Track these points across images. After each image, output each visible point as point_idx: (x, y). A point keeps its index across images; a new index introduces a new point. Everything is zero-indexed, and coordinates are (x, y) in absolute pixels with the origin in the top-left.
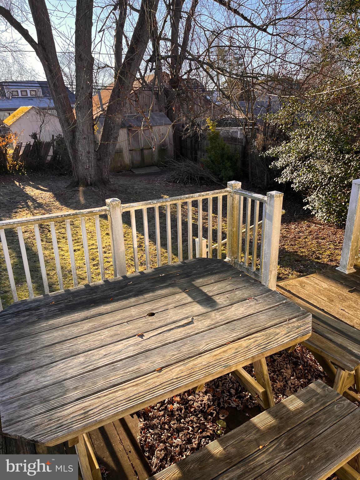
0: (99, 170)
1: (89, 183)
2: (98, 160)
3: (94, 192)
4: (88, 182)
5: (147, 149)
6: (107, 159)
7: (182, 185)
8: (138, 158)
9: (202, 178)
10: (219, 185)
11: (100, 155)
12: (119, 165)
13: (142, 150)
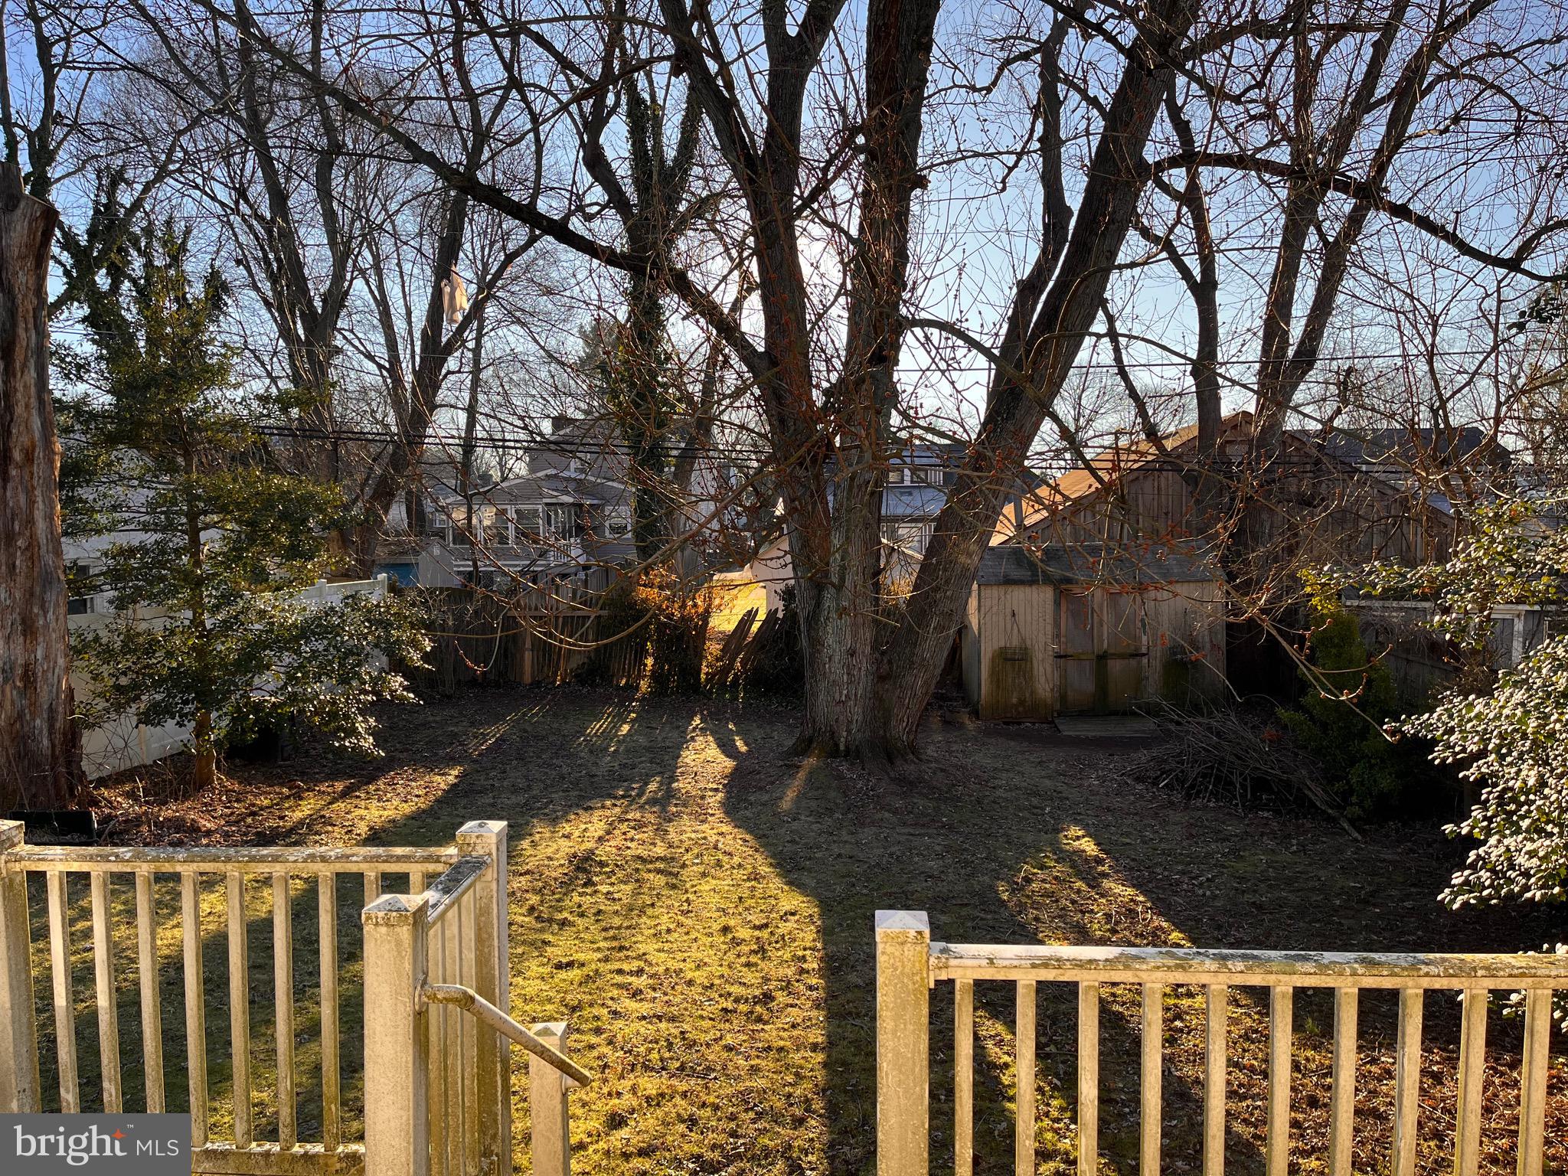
0: (879, 708)
1: (842, 747)
2: (882, 678)
3: (840, 777)
4: (837, 745)
5: (1122, 656)
6: (910, 679)
7: (1177, 797)
8: (1083, 683)
9: (1261, 784)
10: (1330, 819)
11: (890, 662)
12: (1014, 700)
13: (1102, 658)
